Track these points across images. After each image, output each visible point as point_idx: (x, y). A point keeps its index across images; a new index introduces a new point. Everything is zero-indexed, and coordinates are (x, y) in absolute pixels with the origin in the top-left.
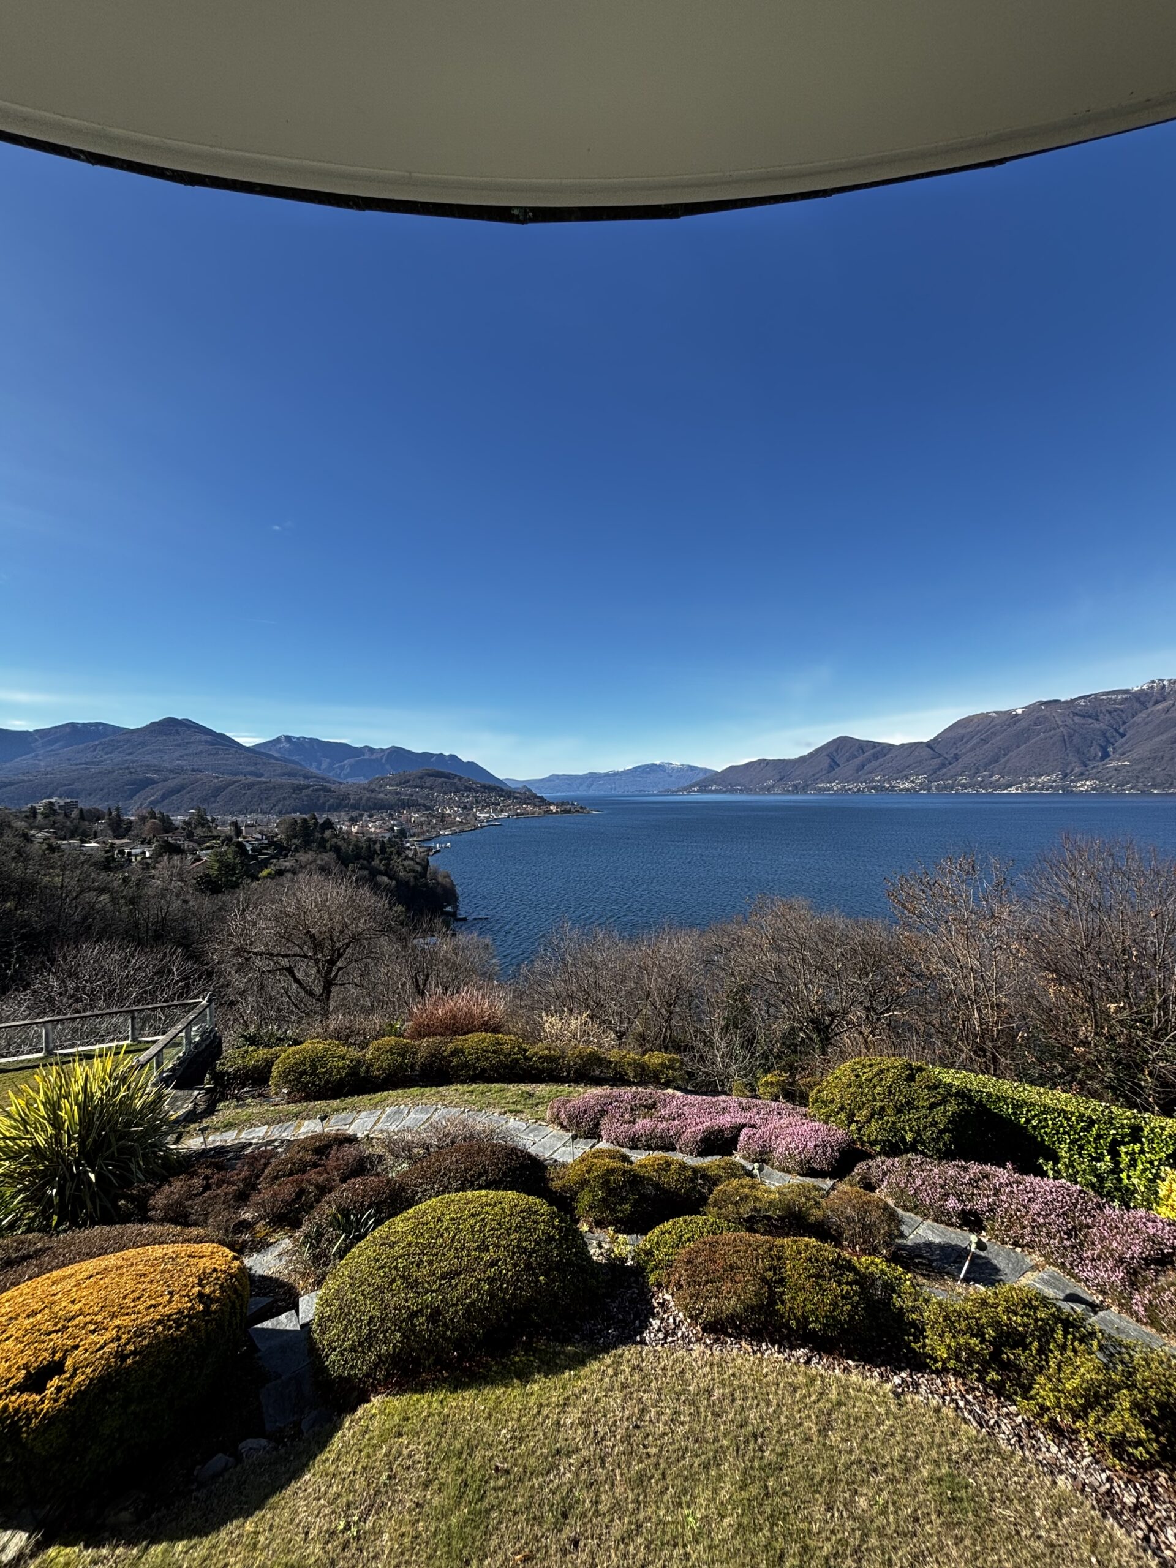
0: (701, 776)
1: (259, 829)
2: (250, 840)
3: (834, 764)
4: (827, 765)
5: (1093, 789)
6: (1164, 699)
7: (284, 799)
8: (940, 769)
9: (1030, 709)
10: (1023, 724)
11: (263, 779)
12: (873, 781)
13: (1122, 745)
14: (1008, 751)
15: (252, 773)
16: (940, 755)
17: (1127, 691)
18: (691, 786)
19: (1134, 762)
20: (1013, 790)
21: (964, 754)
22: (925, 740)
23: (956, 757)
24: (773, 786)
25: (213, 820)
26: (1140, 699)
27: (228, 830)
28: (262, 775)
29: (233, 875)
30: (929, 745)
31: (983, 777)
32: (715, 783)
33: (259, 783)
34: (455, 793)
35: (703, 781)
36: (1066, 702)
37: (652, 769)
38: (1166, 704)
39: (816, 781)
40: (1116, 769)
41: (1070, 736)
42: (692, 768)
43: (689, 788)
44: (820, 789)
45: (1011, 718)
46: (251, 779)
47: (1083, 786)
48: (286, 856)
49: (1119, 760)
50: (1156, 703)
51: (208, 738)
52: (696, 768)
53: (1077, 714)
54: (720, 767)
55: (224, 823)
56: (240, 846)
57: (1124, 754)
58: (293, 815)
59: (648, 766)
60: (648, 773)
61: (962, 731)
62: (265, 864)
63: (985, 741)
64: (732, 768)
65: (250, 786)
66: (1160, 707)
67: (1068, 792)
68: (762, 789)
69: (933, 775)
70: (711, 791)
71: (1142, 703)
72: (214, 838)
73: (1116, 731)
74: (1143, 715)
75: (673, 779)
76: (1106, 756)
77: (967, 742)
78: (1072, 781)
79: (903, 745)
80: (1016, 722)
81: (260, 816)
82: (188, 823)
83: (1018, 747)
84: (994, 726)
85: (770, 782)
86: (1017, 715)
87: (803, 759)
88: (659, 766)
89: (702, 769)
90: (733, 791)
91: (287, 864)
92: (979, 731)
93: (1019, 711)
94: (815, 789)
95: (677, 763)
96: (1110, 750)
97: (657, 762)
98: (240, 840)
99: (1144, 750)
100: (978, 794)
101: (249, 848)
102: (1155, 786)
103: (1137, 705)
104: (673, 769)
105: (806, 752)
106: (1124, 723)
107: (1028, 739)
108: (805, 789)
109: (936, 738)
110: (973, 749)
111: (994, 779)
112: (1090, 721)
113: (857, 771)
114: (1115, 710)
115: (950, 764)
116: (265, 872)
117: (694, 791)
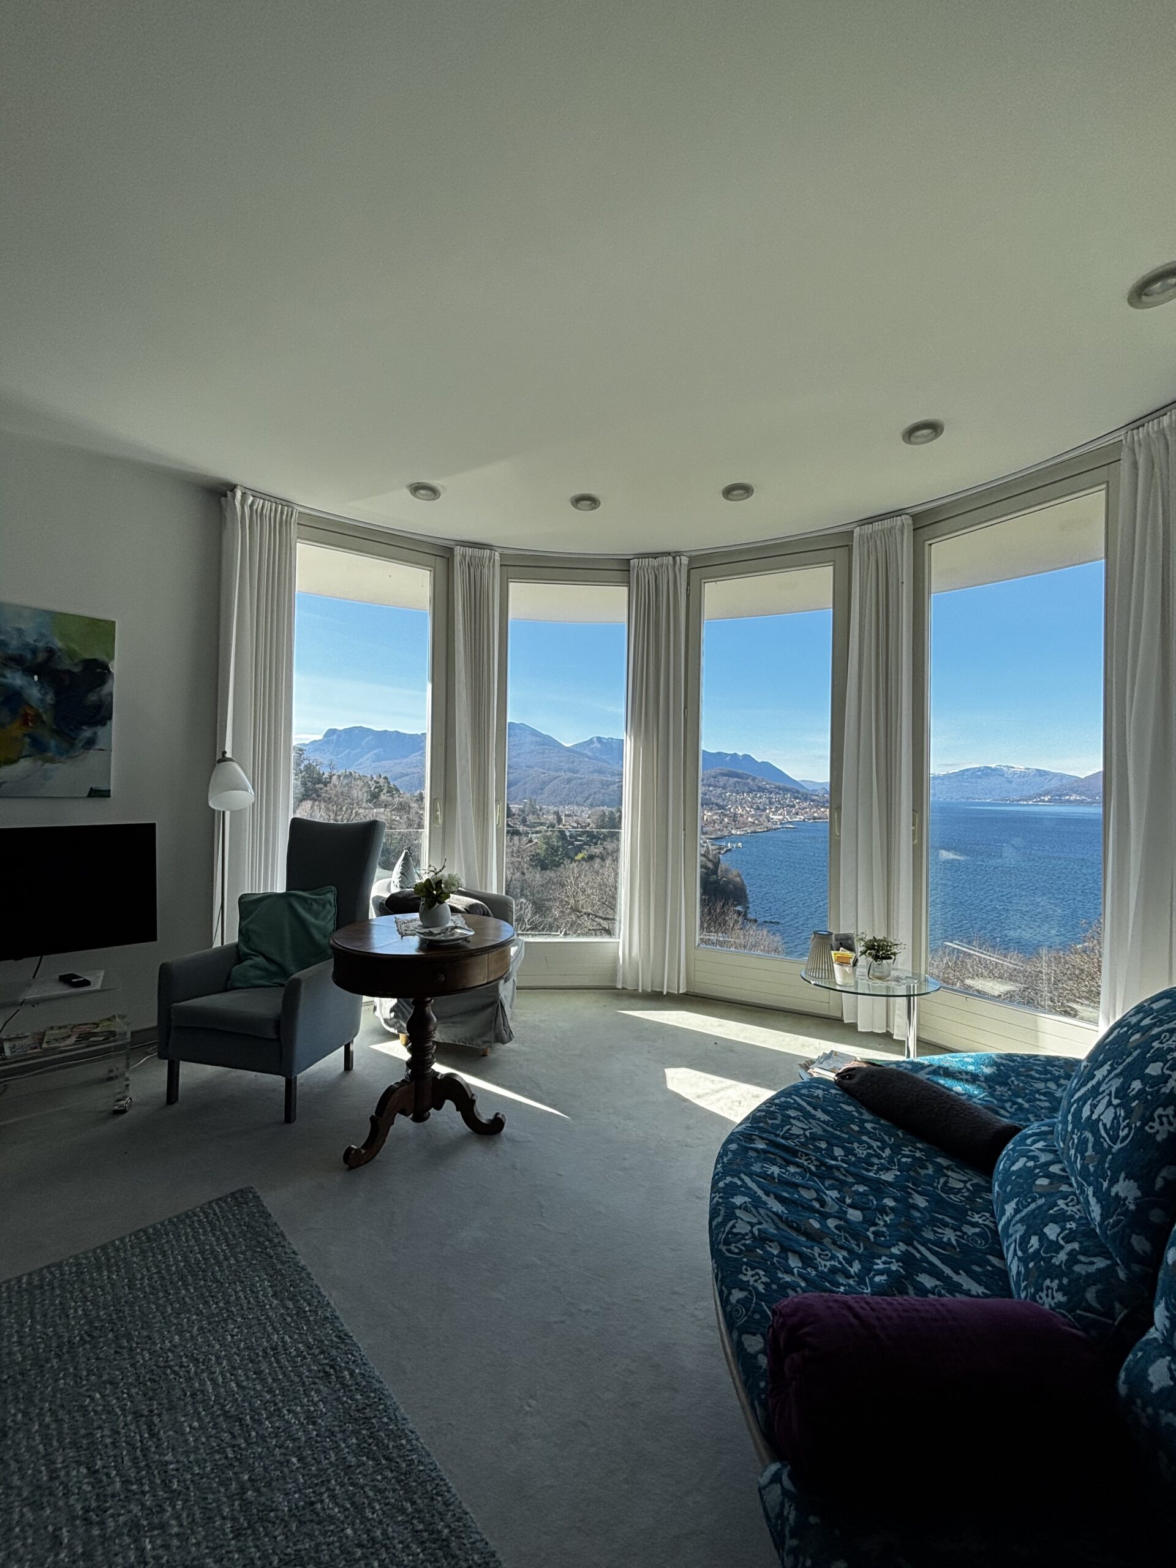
0: (1054, 784)
1: (575, 818)
2: (569, 826)
7: (595, 793)
11: (578, 775)
15: (570, 770)
18: (1040, 795)
25: (541, 809)
27: (551, 818)
28: (578, 772)
29: (557, 856)
32: (1076, 792)
33: (576, 778)
34: (748, 793)
35: (1058, 790)
37: (987, 772)
42: (1041, 773)
43: (1036, 797)
46: (571, 775)
48: (596, 844)
51: (538, 739)
52: (1049, 773)
55: (548, 812)
56: (562, 832)
58: (601, 808)
59: (979, 769)
60: (980, 777)
62: (579, 849)
65: (569, 781)
70: (1068, 802)
72: (542, 824)
75: (1014, 785)
81: (576, 808)
82: (523, 811)
88: (995, 770)
89: (1056, 775)
91: (597, 850)
95: (1019, 766)
97: (993, 766)
98: (561, 826)
101: (568, 834)
104: (1014, 773)
116: (579, 856)
117: (1043, 801)
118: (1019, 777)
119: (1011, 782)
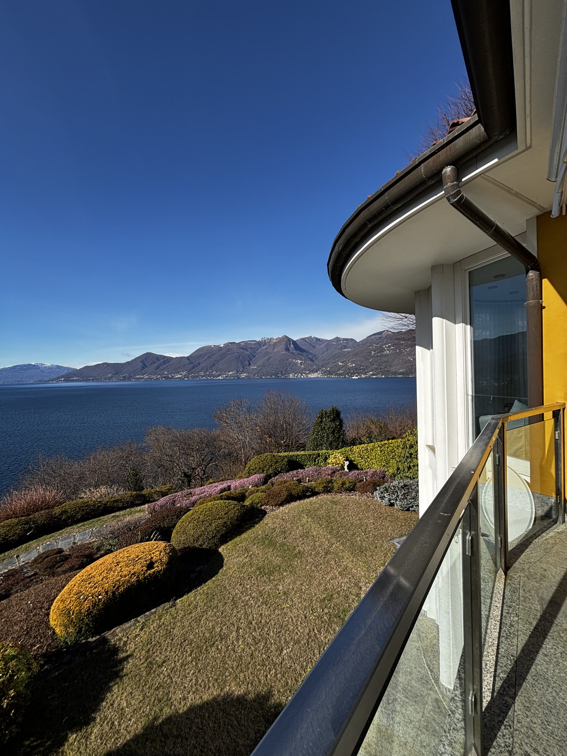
0: (66, 372)
3: (144, 366)
4: (141, 366)
5: (246, 377)
6: (266, 345)
8: (192, 369)
9: (226, 345)
10: (224, 351)
12: (164, 374)
13: (255, 360)
14: (218, 361)
16: (192, 363)
17: (255, 341)
18: (59, 378)
19: (258, 367)
20: (220, 378)
21: (202, 362)
22: (186, 356)
23: (199, 364)
24: (112, 377)
26: (259, 344)
30: (188, 358)
31: (209, 372)
32: (76, 376)
35: (67, 375)
36: (237, 343)
37: (29, 367)
38: (266, 346)
39: (135, 375)
40: (253, 369)
41: (239, 357)
42: (59, 367)
43: (58, 379)
44: (138, 378)
45: (219, 348)
47: (243, 375)
49: (253, 366)
50: (263, 346)
52: (62, 367)
53: (241, 348)
54: (79, 367)
57: (254, 364)
59: (25, 365)
60: (24, 369)
61: (201, 353)
63: (210, 357)
64: (87, 367)
66: (264, 347)
67: (239, 378)
68: (105, 379)
69: (190, 371)
70: (73, 381)
71: (260, 345)
73: (253, 355)
74: (260, 350)
76: (250, 364)
77: (203, 357)
78: (240, 374)
79: (177, 358)
80: (221, 350)
83: (222, 360)
84: (213, 351)
85: (110, 375)
86: (221, 347)
87: (128, 363)
88: (34, 365)
89: (66, 368)
90: (88, 380)
92: (207, 353)
93: (222, 346)
94: (135, 378)
95: (48, 364)
96: (251, 362)
97: (33, 363)
99: (260, 363)
100: (208, 379)
102: (263, 375)
103: (258, 346)
104: (45, 368)
105: (129, 359)
106: (255, 352)
107: (225, 357)
108: (129, 379)
109: (191, 355)
110: (205, 360)
111: (213, 373)
112: (245, 351)
113: (156, 369)
114: (252, 348)
115: (197, 367)
117: (61, 381)
118: (48, 369)
119: (44, 372)
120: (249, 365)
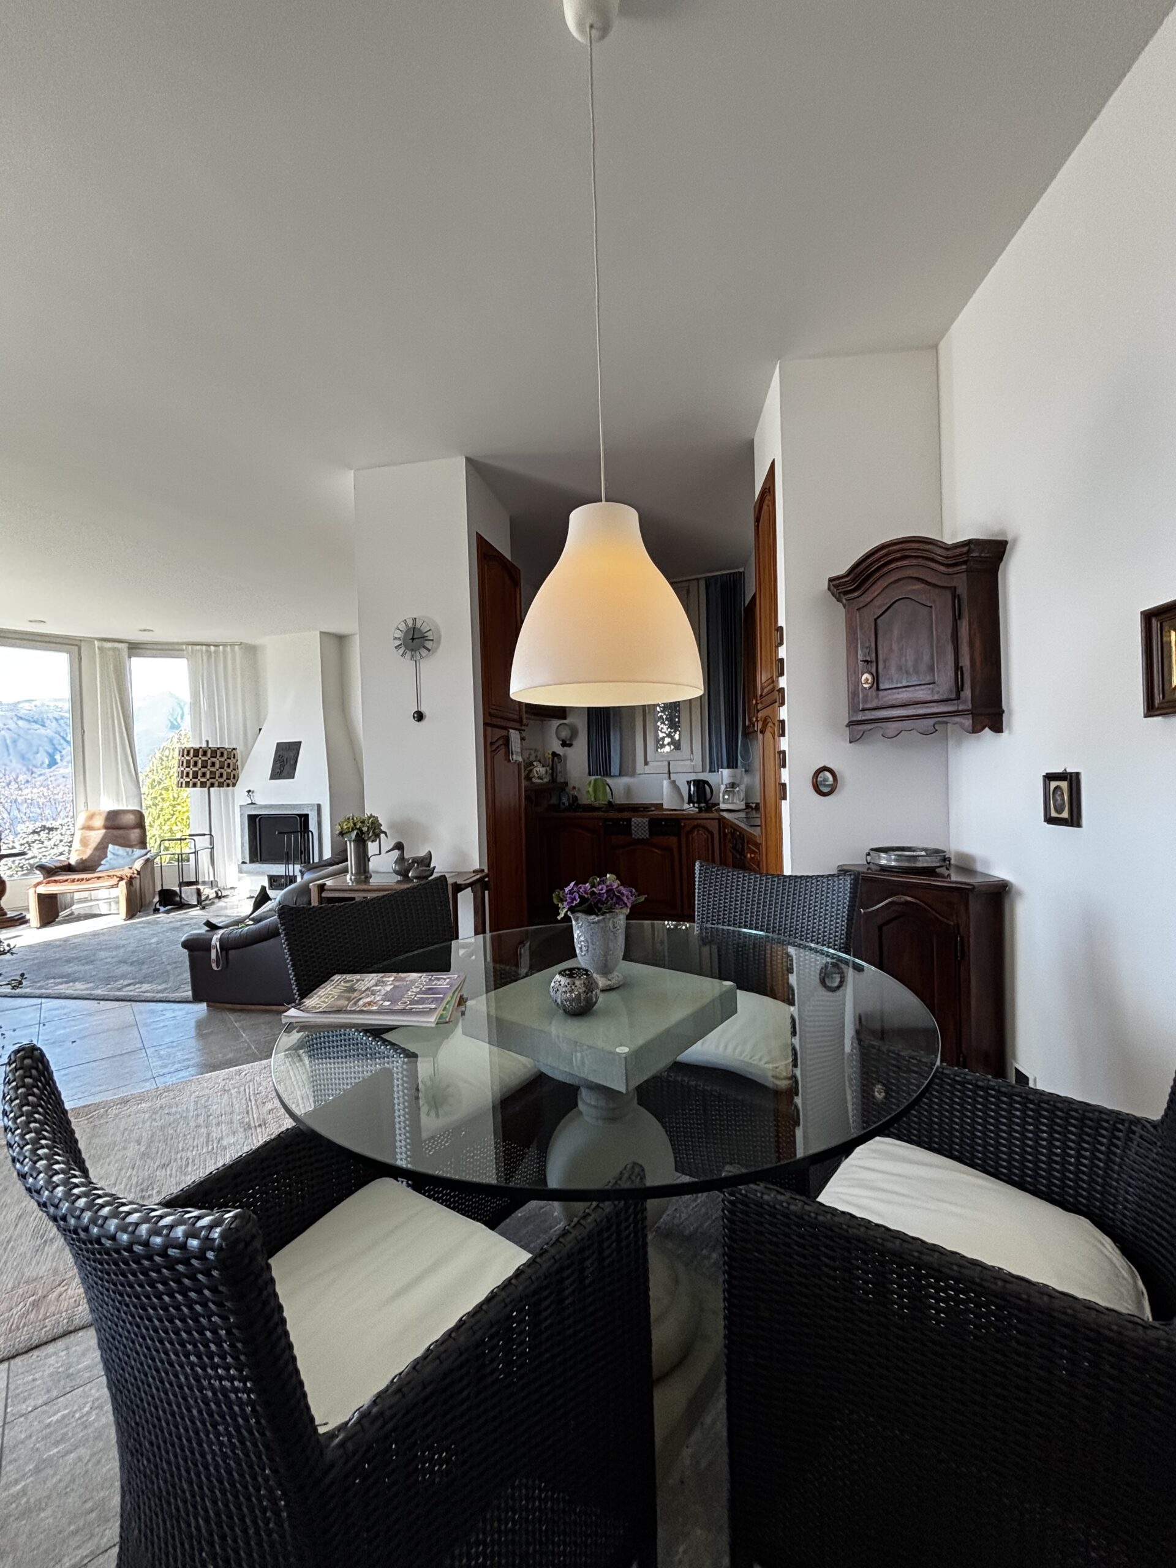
120: (50, 766)
